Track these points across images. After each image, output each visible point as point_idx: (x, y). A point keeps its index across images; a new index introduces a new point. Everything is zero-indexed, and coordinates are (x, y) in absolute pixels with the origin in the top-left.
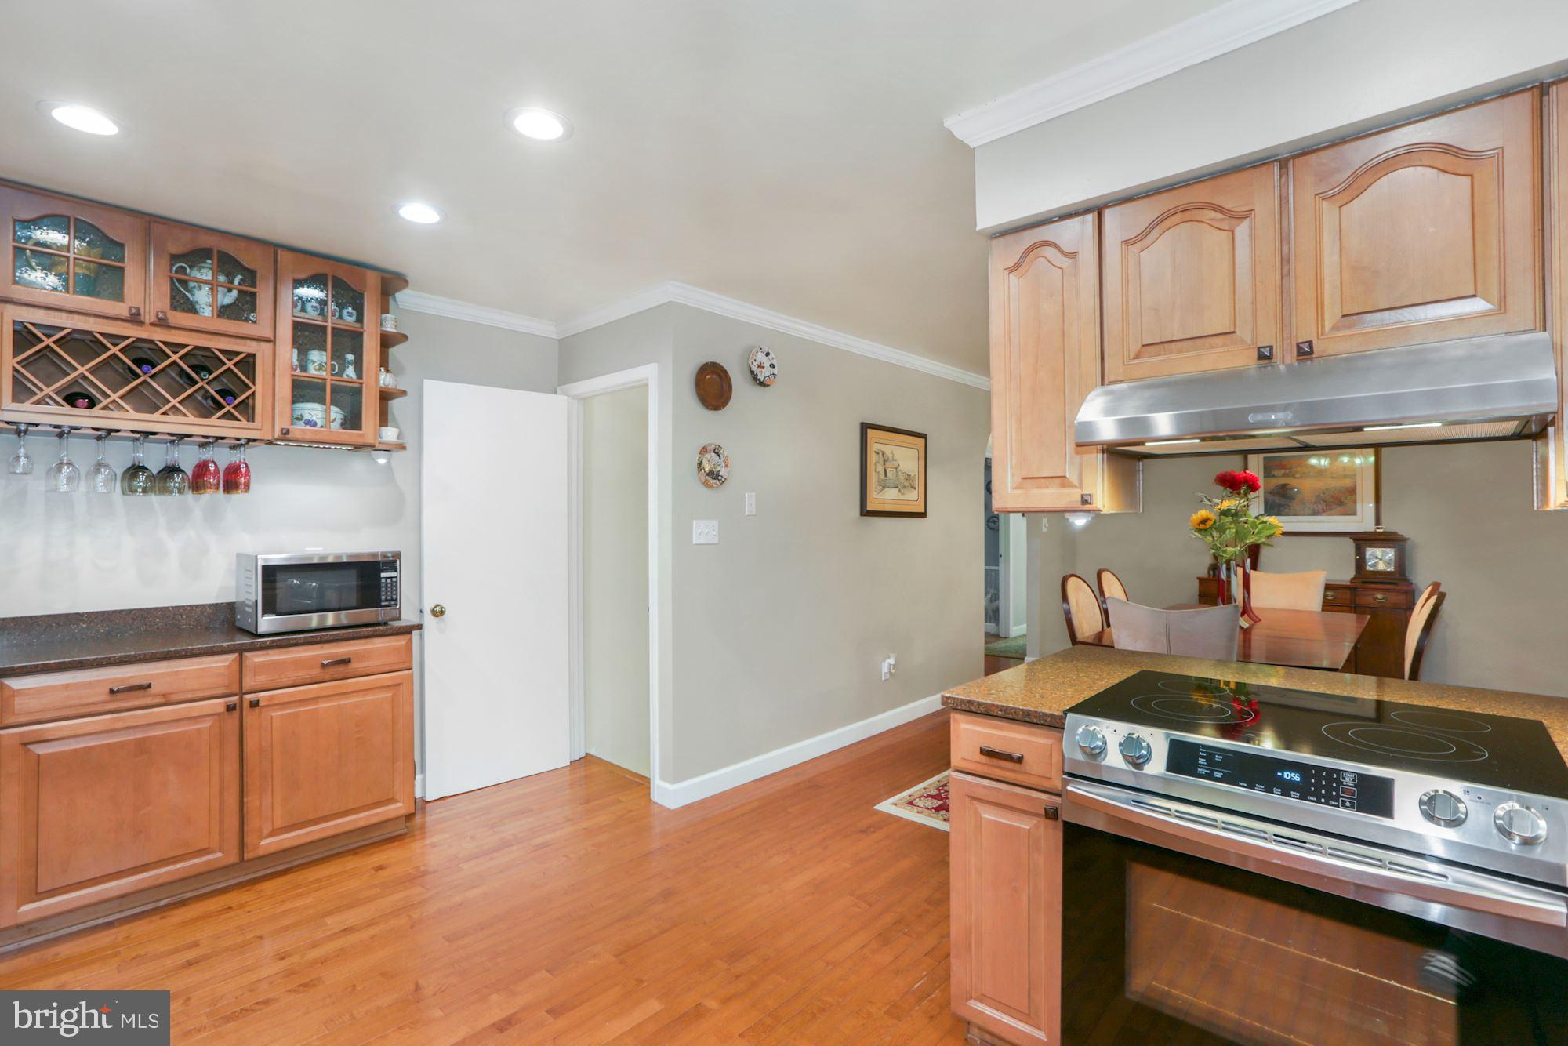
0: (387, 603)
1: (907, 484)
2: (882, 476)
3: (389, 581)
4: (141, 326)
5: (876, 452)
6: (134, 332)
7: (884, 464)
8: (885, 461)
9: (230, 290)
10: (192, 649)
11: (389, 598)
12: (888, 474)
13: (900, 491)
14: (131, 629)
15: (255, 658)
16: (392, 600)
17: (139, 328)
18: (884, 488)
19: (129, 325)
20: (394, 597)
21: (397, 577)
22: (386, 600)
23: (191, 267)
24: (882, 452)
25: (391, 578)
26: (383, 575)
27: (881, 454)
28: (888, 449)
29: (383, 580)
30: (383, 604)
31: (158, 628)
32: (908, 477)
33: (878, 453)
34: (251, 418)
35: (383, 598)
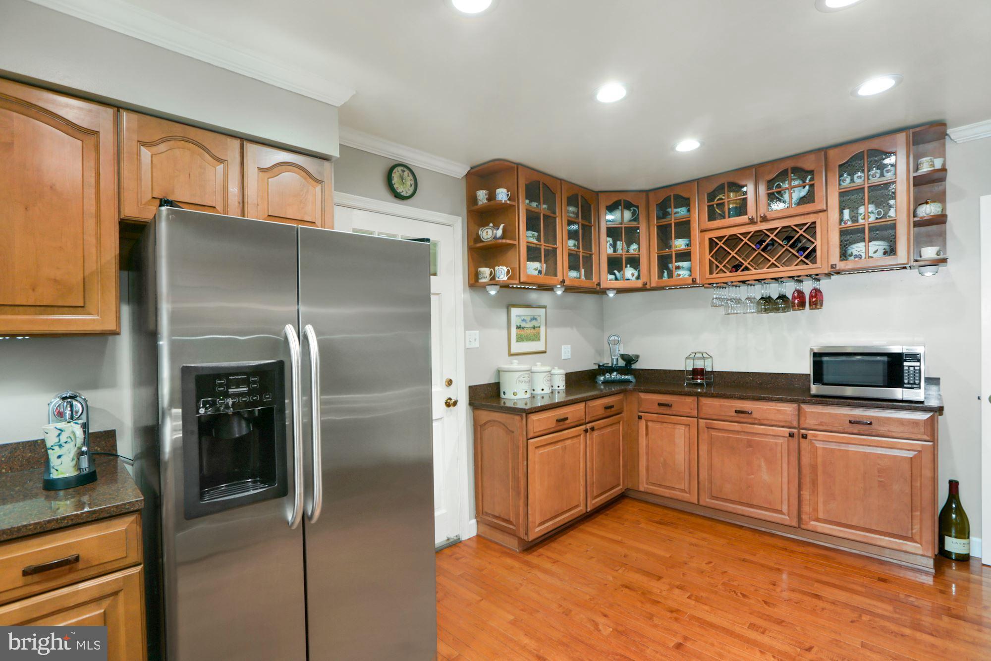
0: (910, 386)
3: (912, 369)
4: (756, 224)
6: (753, 228)
9: (804, 187)
10: (772, 397)
11: (912, 382)
14: (771, 383)
15: (808, 409)
16: (915, 384)
17: (755, 226)
19: (751, 225)
20: (917, 382)
21: (920, 366)
22: (909, 383)
23: (782, 182)
25: (914, 366)
26: (905, 364)
29: (906, 368)
30: (905, 386)
31: (783, 385)
34: (814, 262)
35: (906, 381)
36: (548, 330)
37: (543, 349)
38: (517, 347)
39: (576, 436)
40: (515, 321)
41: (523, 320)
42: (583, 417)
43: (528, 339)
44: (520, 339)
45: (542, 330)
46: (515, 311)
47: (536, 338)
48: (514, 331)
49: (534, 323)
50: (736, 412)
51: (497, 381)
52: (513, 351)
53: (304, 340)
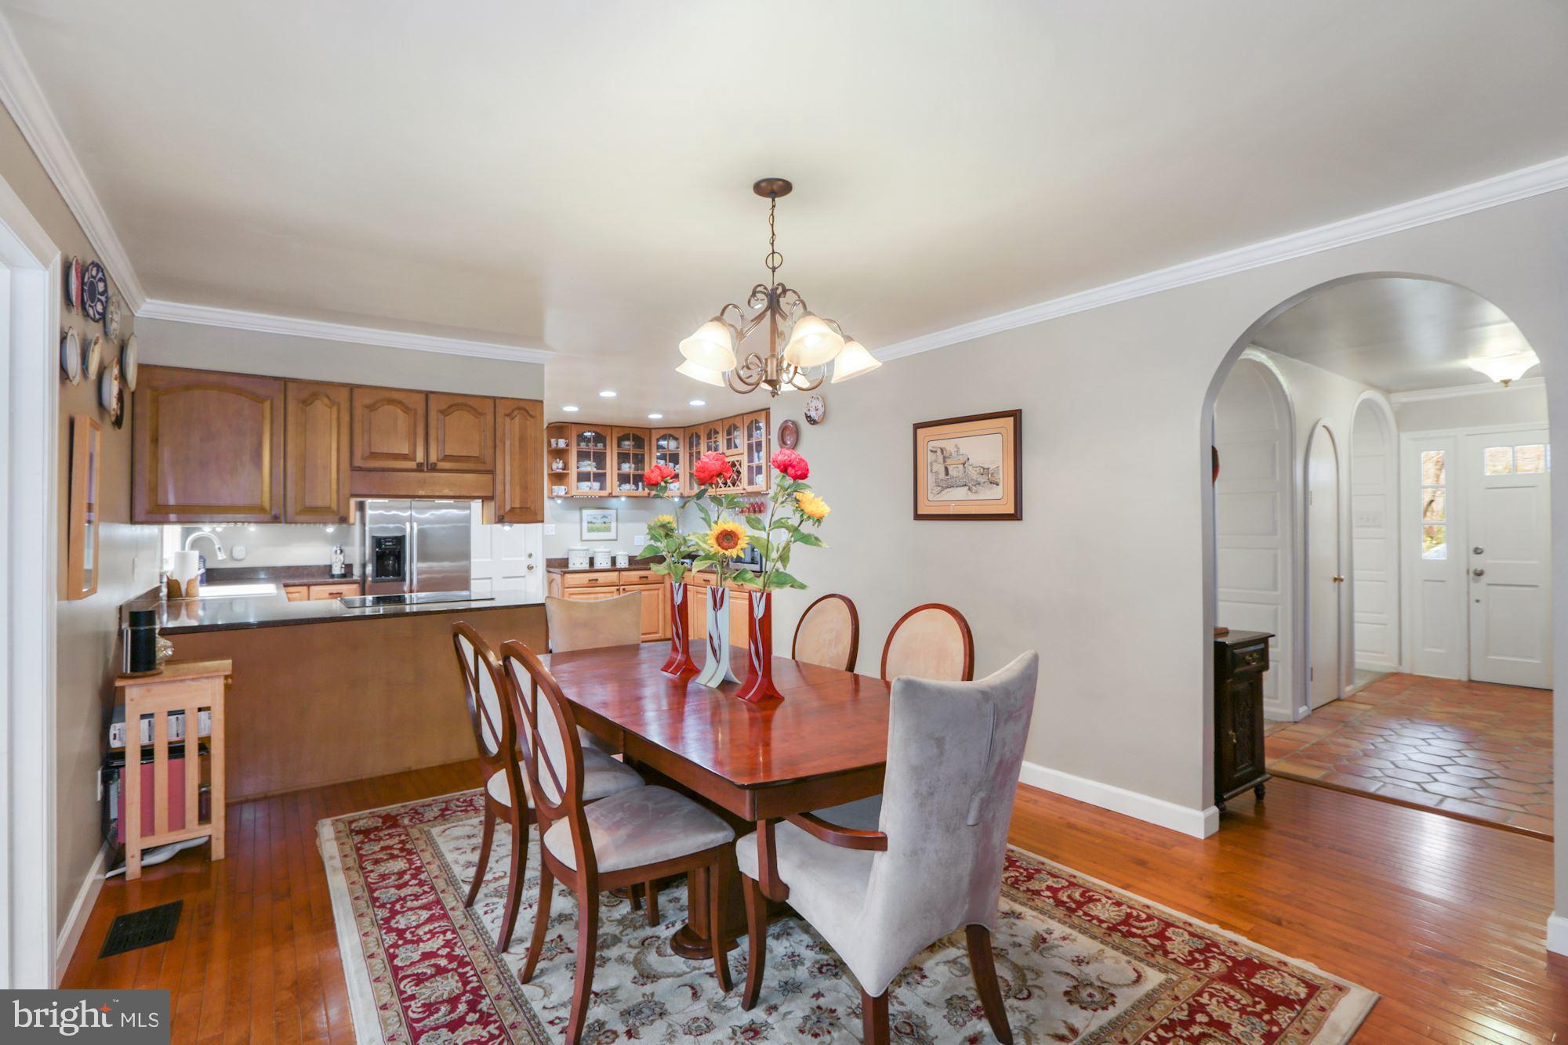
1: (982, 479)
2: (942, 475)
5: (932, 451)
7: (944, 462)
8: (944, 458)
12: (950, 472)
13: (969, 489)
18: (944, 488)
24: (941, 449)
27: (939, 451)
28: (949, 446)
32: (985, 471)
33: (936, 452)
36: (619, 525)
37: (615, 538)
38: (587, 535)
39: (611, 592)
40: (584, 518)
41: (594, 518)
42: (617, 581)
43: (598, 530)
44: (590, 530)
45: (613, 525)
46: (585, 512)
47: (608, 530)
48: (585, 525)
49: (605, 520)
50: (704, 580)
51: (566, 557)
52: (583, 539)
53: (411, 528)
